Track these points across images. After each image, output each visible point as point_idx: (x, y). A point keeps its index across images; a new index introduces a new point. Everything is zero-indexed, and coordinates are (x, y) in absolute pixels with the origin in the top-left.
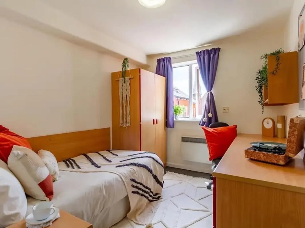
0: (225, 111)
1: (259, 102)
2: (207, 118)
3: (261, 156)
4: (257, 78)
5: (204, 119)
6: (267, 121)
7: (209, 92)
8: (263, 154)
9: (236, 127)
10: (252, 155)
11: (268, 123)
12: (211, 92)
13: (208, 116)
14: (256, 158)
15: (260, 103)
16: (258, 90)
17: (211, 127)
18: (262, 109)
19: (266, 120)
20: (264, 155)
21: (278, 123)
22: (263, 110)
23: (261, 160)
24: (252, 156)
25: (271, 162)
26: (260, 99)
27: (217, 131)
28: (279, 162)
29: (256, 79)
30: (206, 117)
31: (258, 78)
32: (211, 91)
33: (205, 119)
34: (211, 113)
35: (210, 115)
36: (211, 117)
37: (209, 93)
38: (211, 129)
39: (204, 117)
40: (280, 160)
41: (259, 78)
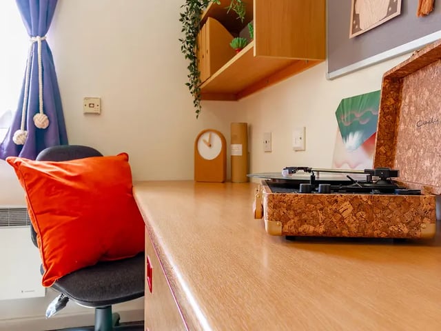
0: (91, 110)
1: (188, 84)
2: (27, 132)
3: (344, 215)
4: (183, 16)
5: (18, 132)
6: (208, 141)
7: (38, 39)
8: (351, 201)
9: (125, 157)
10: (304, 216)
11: (210, 146)
12: (45, 40)
13: (32, 122)
14: (321, 230)
15: (190, 88)
16: (184, 52)
17: (43, 159)
18: (196, 105)
19: (206, 137)
20: (358, 207)
21: (232, 143)
22: (198, 108)
23: (345, 233)
24: (303, 222)
25: (384, 235)
26: (189, 76)
27: (70, 171)
28: (418, 227)
29: (181, 20)
30: (25, 129)
31: (185, 18)
32: (43, 35)
33: (21, 136)
34: (44, 113)
35: (41, 120)
36: (44, 128)
37: (36, 42)
38: (44, 163)
39: (17, 126)
40: (422, 218)
41: (187, 19)
